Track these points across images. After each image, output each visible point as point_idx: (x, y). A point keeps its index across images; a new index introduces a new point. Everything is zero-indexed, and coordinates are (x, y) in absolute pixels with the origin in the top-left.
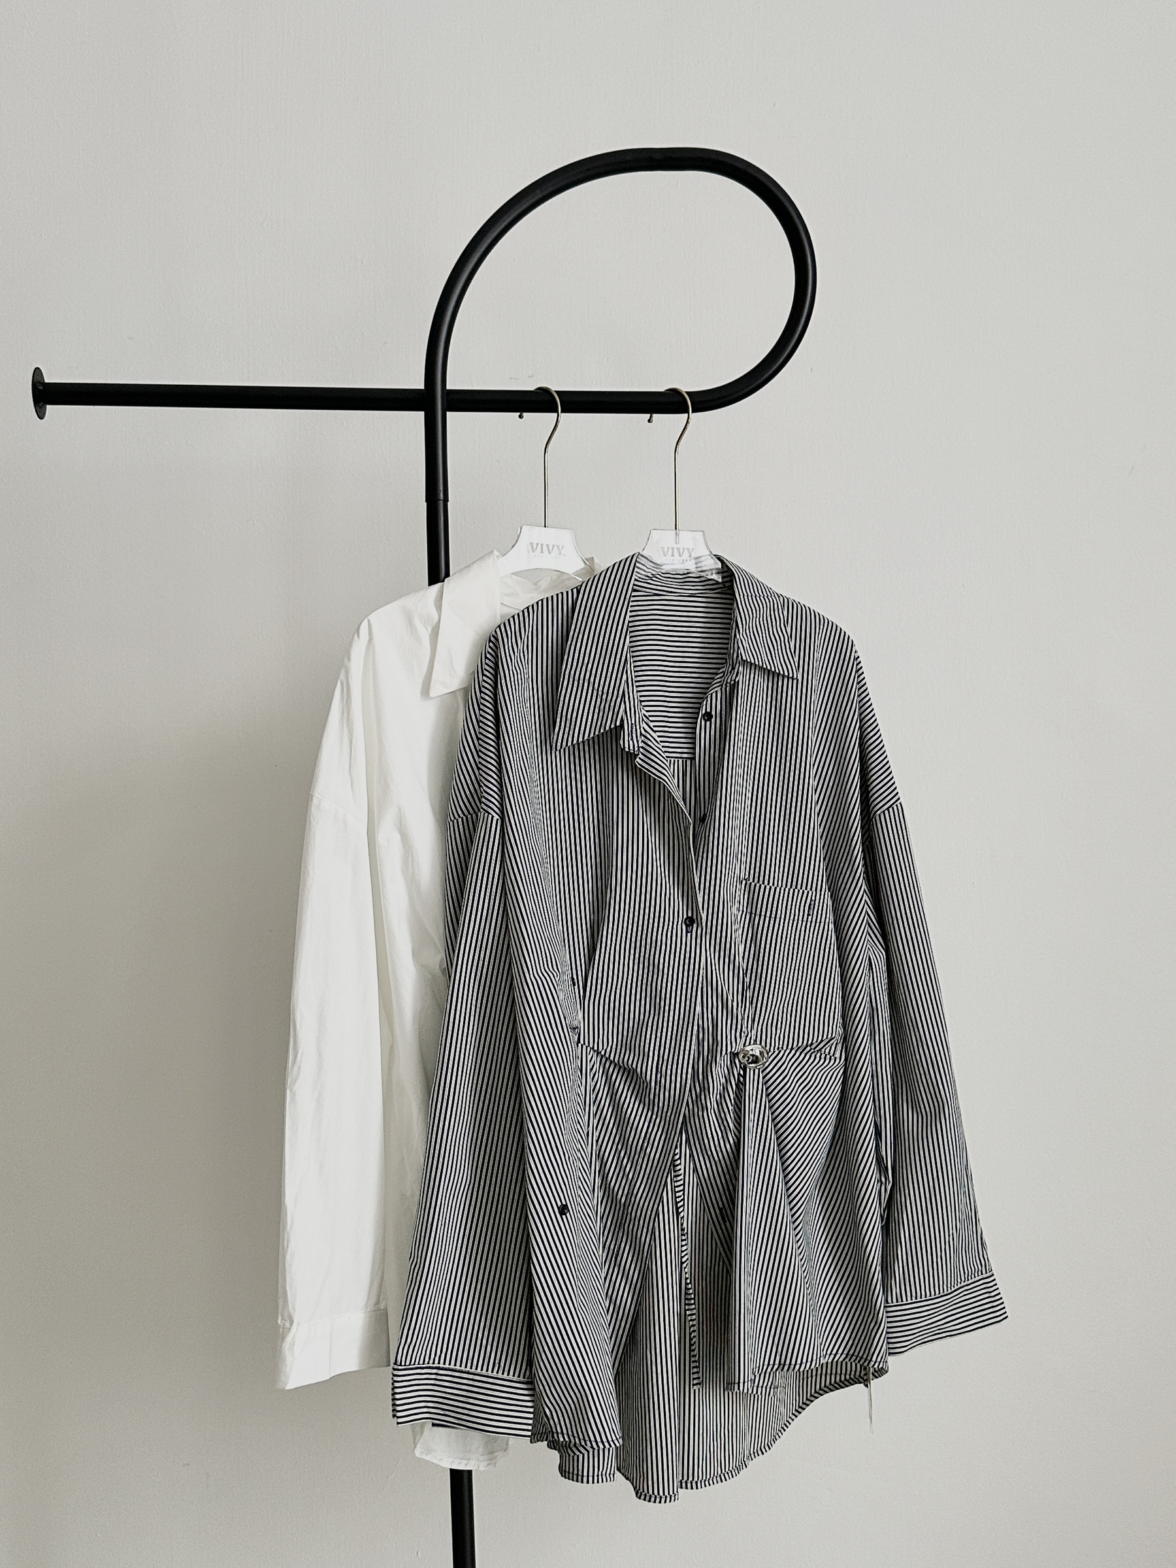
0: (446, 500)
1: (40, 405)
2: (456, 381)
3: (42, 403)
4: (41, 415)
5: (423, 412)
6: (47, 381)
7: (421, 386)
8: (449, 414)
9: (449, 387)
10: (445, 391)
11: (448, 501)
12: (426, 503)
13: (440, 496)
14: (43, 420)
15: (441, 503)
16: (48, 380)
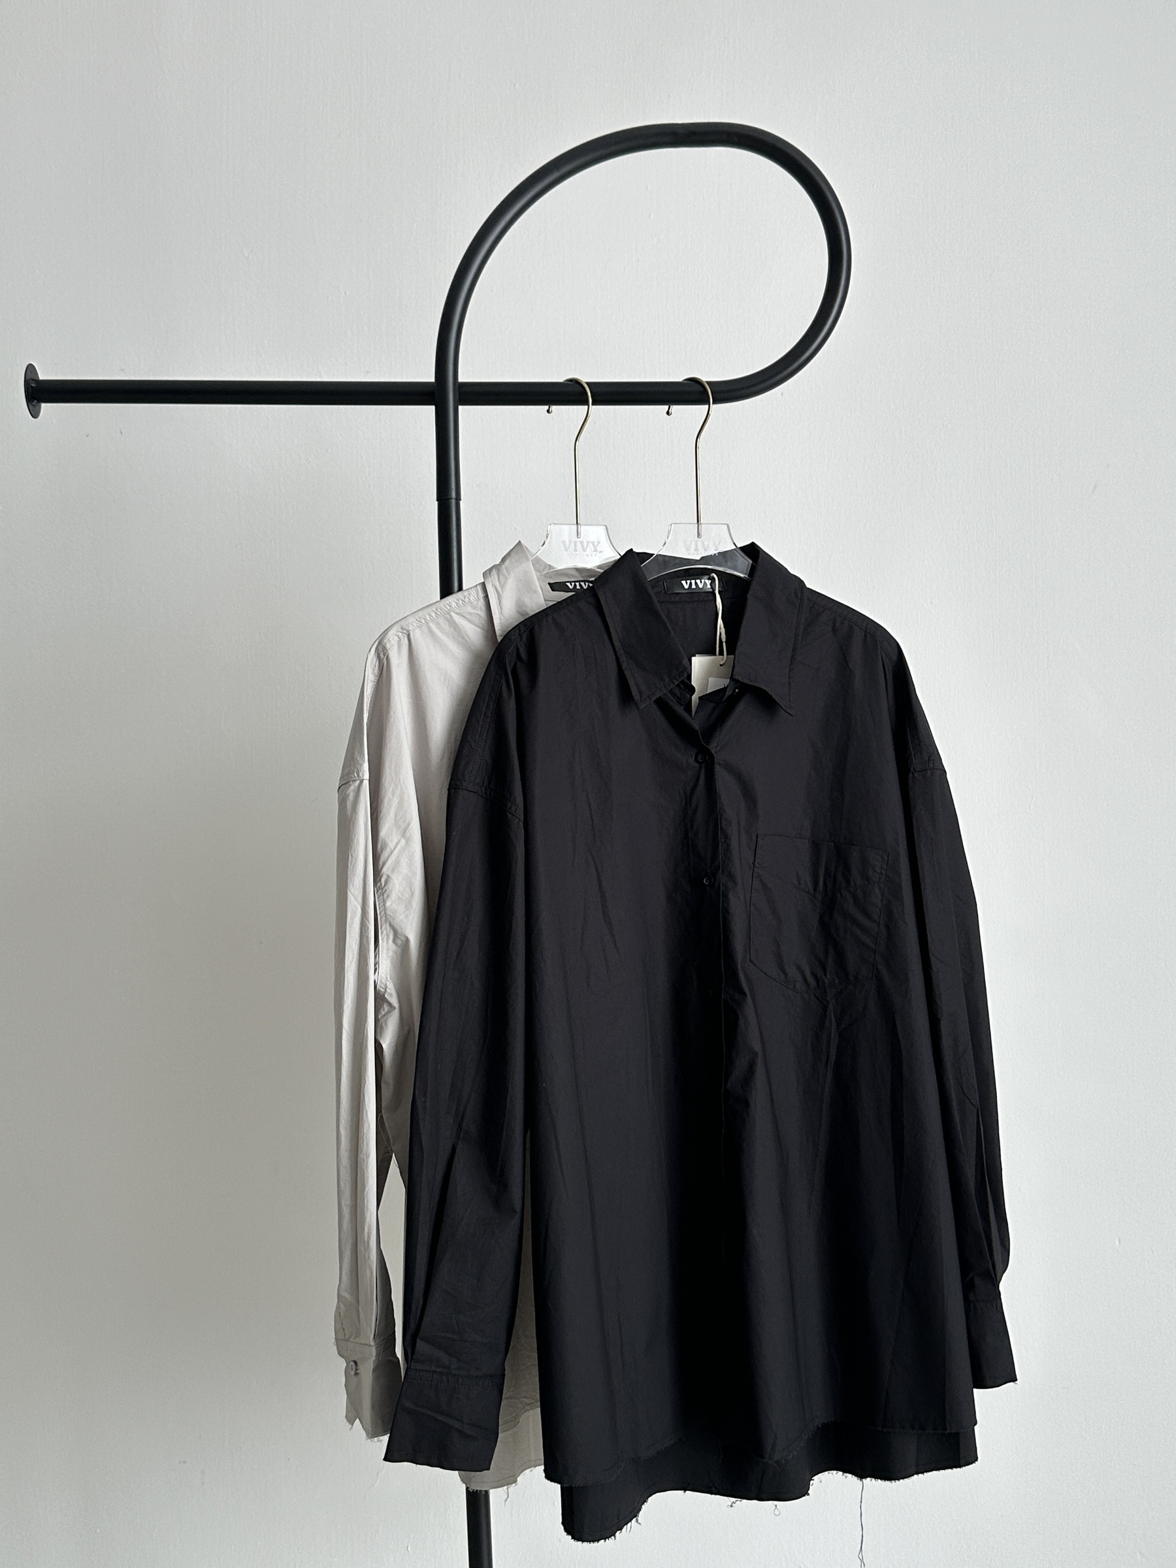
0: (458, 499)
1: (34, 403)
2: (469, 371)
3: (36, 401)
4: (35, 414)
5: (433, 407)
6: (41, 378)
7: (432, 379)
8: (460, 407)
9: (461, 379)
10: (457, 384)
11: (460, 500)
12: (437, 502)
13: (451, 493)
14: (39, 417)
15: (453, 502)
16: (42, 376)
